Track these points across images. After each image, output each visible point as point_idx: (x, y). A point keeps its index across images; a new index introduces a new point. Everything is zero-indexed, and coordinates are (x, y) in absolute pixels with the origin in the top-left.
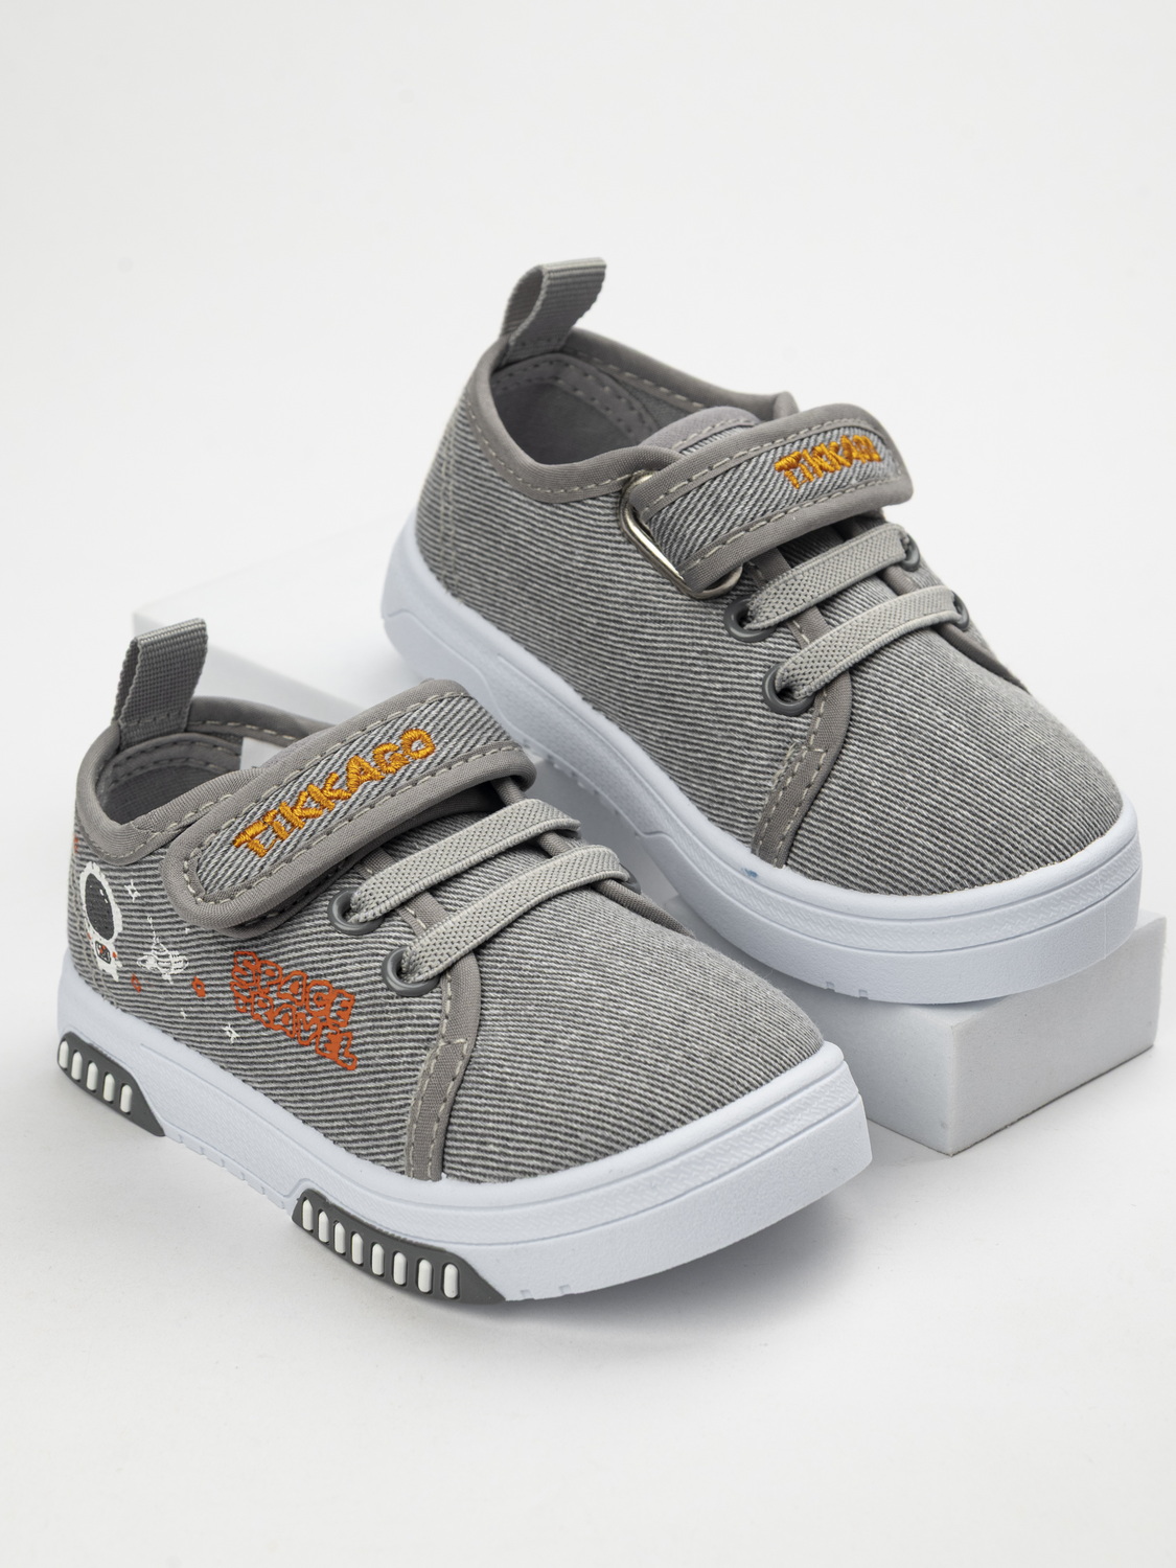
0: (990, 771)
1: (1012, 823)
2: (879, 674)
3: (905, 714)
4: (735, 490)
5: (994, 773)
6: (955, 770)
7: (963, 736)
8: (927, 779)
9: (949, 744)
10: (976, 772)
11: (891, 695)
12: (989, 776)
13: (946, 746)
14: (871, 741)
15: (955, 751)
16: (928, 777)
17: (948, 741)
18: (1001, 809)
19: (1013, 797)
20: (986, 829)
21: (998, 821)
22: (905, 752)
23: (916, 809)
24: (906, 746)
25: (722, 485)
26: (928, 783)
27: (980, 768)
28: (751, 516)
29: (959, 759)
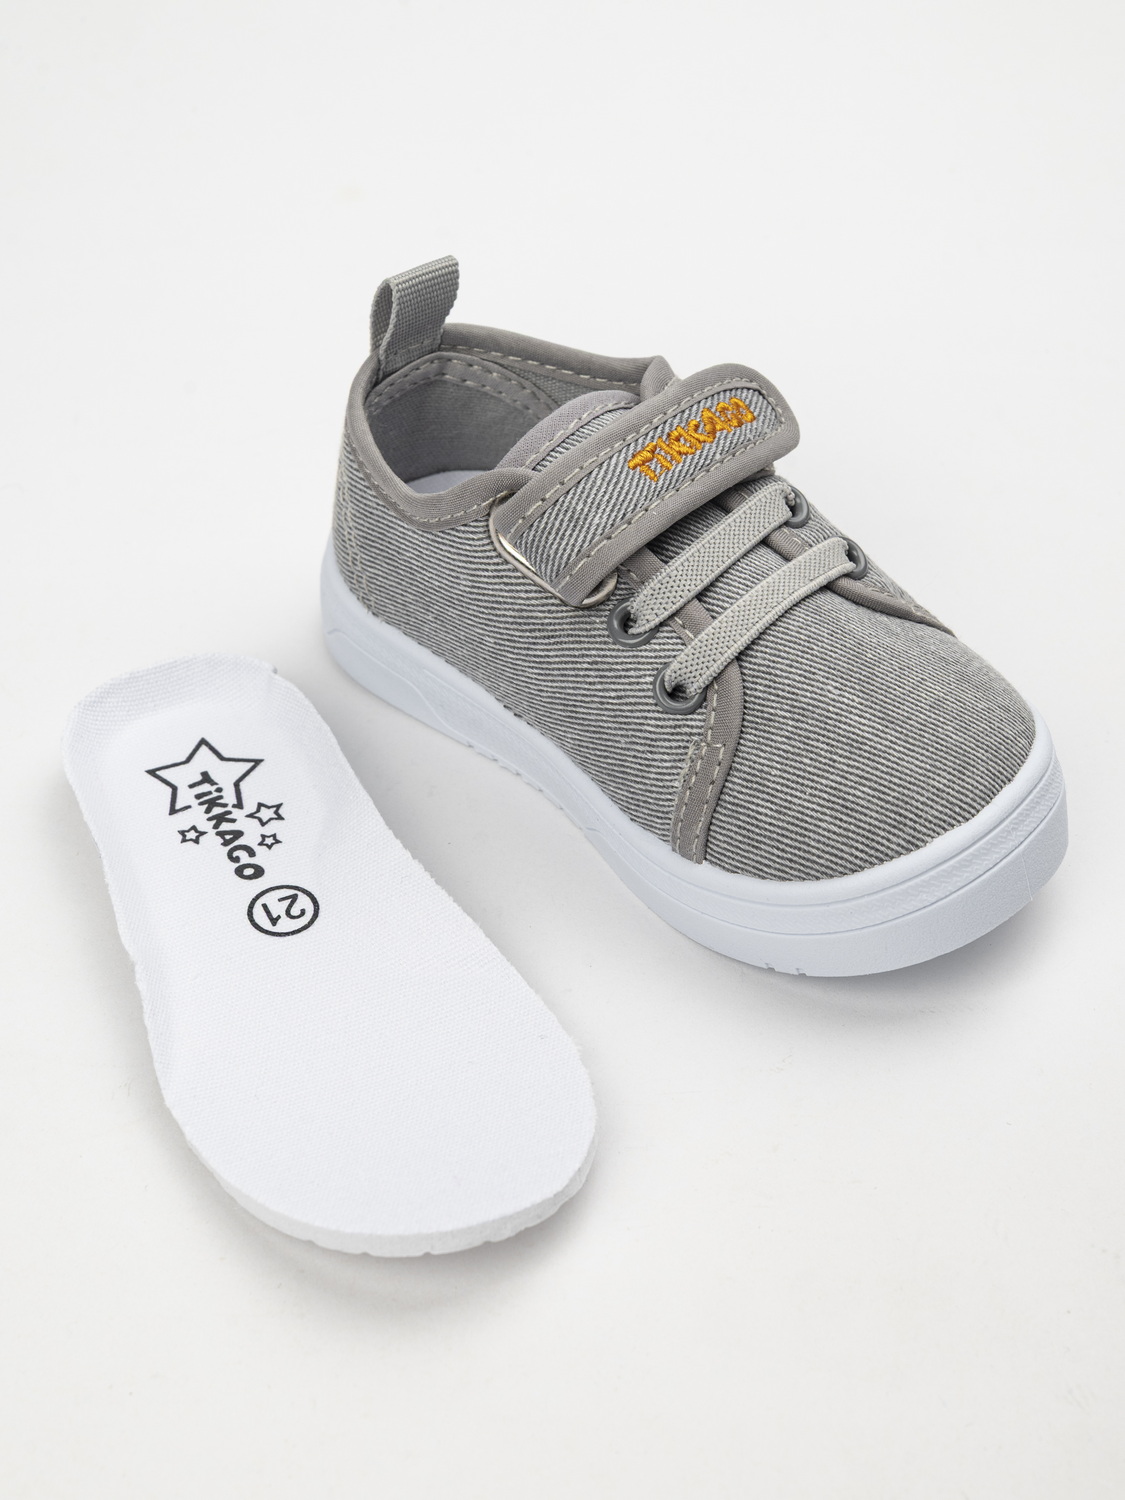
0: (887, 740)
1: (913, 791)
2: (767, 656)
3: (797, 695)
4: (589, 501)
5: (891, 742)
6: (852, 746)
7: (856, 708)
8: (824, 761)
9: (843, 719)
10: (872, 744)
11: (781, 677)
12: (886, 746)
13: (840, 722)
14: (767, 728)
15: (850, 725)
16: (825, 757)
17: (841, 715)
18: (900, 779)
19: (913, 763)
20: (888, 802)
21: (899, 793)
22: (800, 735)
23: (817, 793)
24: (801, 729)
25: (576, 498)
26: (825, 764)
27: (876, 739)
28: (610, 522)
29: (854, 733)
